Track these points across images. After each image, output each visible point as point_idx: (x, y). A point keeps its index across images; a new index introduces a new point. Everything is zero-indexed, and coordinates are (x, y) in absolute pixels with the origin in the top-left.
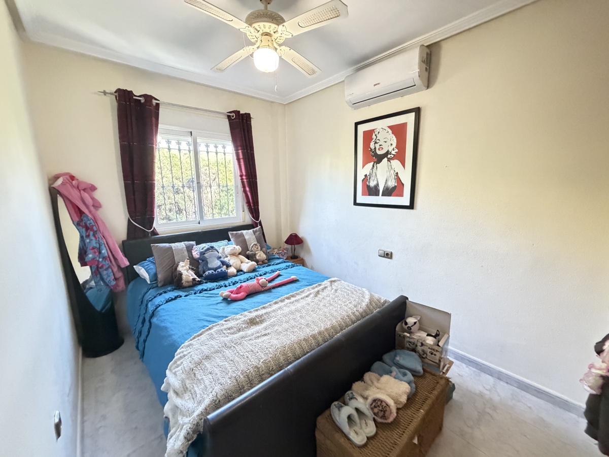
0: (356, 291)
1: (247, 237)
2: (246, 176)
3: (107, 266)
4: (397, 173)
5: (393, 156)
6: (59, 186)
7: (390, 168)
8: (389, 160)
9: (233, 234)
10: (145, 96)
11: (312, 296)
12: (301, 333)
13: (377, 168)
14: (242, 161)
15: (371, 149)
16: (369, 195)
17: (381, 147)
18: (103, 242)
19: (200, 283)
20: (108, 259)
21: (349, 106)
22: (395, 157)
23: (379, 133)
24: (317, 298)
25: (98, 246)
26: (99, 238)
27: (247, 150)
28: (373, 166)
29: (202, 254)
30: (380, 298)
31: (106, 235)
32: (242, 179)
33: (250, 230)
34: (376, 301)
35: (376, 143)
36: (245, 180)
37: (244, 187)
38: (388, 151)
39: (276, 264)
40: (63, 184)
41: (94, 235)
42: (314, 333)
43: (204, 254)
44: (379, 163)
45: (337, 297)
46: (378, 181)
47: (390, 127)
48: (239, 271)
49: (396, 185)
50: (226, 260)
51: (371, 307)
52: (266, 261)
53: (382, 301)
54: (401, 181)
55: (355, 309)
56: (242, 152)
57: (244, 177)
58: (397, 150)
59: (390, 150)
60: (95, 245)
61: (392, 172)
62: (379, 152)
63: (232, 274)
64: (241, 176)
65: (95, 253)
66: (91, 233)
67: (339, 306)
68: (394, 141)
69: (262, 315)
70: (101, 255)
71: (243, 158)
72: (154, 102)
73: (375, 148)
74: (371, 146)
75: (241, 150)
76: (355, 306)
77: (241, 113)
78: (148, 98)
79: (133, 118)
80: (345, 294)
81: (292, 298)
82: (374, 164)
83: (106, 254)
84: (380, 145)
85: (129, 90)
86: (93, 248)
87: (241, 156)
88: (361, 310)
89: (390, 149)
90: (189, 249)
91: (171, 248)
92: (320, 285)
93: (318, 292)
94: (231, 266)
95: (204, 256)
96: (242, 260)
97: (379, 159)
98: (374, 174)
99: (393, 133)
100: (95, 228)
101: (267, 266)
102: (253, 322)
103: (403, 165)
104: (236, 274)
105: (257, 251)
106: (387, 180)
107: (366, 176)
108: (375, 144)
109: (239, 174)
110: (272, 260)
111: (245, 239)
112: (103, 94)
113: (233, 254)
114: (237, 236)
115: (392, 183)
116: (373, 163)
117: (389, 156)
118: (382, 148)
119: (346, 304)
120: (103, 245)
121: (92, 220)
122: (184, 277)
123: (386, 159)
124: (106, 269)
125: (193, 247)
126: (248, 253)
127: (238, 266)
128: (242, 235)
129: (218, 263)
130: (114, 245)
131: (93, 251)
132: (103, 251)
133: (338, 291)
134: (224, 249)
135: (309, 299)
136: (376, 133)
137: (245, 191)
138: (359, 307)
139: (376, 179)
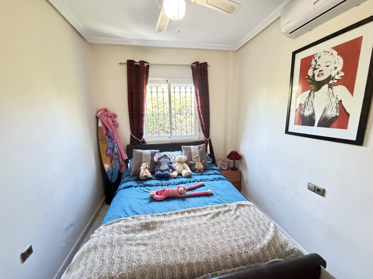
0: (259, 226)
1: (192, 151)
2: (201, 107)
3: (116, 158)
4: (341, 101)
5: (336, 81)
6: (99, 115)
7: (331, 95)
8: (330, 86)
9: (184, 147)
10: (141, 62)
11: (209, 216)
12: (170, 257)
13: (314, 96)
14: (198, 97)
15: (308, 76)
16: (303, 125)
17: (321, 72)
18: (115, 145)
19: (151, 179)
20: (117, 154)
21: (286, 36)
22: (340, 82)
23: (320, 57)
24: (212, 221)
25: (112, 147)
26: (113, 142)
27: (203, 89)
28: (310, 94)
29: (159, 159)
30: (287, 244)
31: (118, 141)
32: (198, 109)
33: (196, 146)
34: (279, 247)
35: (315, 69)
36: (200, 110)
37: (200, 115)
38: (330, 76)
39: (208, 175)
40: (101, 114)
41: (111, 141)
42: (182, 263)
43: (160, 159)
44: (317, 91)
45: (233, 225)
46: (314, 111)
47: (335, 48)
48: (180, 174)
49: (338, 114)
50: (174, 165)
51: (268, 253)
52: (202, 171)
53: (287, 250)
54: (345, 110)
55: (244, 249)
56: (199, 90)
57: (200, 108)
58: (343, 74)
59: (333, 75)
60: (111, 147)
61: (334, 100)
62: (317, 79)
63: (173, 176)
64: (198, 107)
65: (110, 150)
66: (110, 140)
67: (227, 239)
68: (340, 62)
69: (157, 222)
70: (114, 152)
71: (199, 95)
72: (146, 65)
73: (314, 75)
74: (309, 74)
75: (199, 89)
76: (247, 245)
77: (200, 63)
78: (142, 62)
79: (133, 75)
80: (244, 225)
81: (192, 213)
82: (311, 92)
83: (117, 152)
84: (320, 71)
85: (132, 60)
86: (110, 148)
87: (198, 94)
88: (251, 253)
89: (333, 73)
90: (153, 155)
91: (142, 153)
92: (225, 206)
93: (218, 214)
94: (175, 170)
95: (159, 161)
96: (185, 167)
97: (318, 85)
98: (310, 103)
99: (338, 54)
100: (112, 138)
101: (200, 175)
102: (147, 227)
103: (351, 90)
104: (176, 177)
105: (197, 162)
106: (325, 110)
107: (301, 105)
108: (313, 70)
109: (197, 106)
110: (208, 170)
111: (191, 152)
112: (121, 64)
113: (180, 162)
114: (186, 149)
115: (332, 113)
116: (309, 91)
117: (331, 82)
118: (323, 74)
119: (237, 238)
120: (116, 147)
121: (111, 133)
122: (141, 173)
123: (326, 86)
124: (116, 160)
125: (155, 154)
126: (191, 163)
127: (180, 171)
128: (190, 148)
129: (166, 167)
130: (121, 147)
131: (110, 149)
132: (115, 150)
133: (239, 219)
134: (175, 157)
135: (204, 219)
136: (316, 58)
137: (200, 118)
138: (251, 248)
139: (311, 108)
